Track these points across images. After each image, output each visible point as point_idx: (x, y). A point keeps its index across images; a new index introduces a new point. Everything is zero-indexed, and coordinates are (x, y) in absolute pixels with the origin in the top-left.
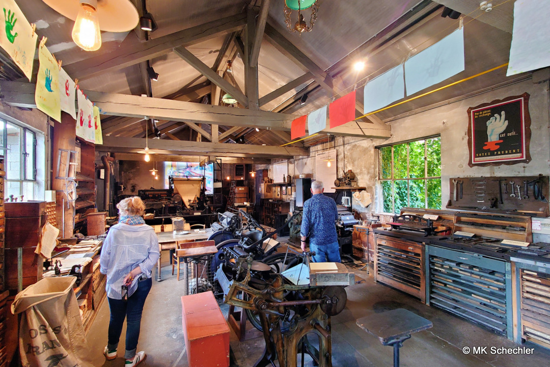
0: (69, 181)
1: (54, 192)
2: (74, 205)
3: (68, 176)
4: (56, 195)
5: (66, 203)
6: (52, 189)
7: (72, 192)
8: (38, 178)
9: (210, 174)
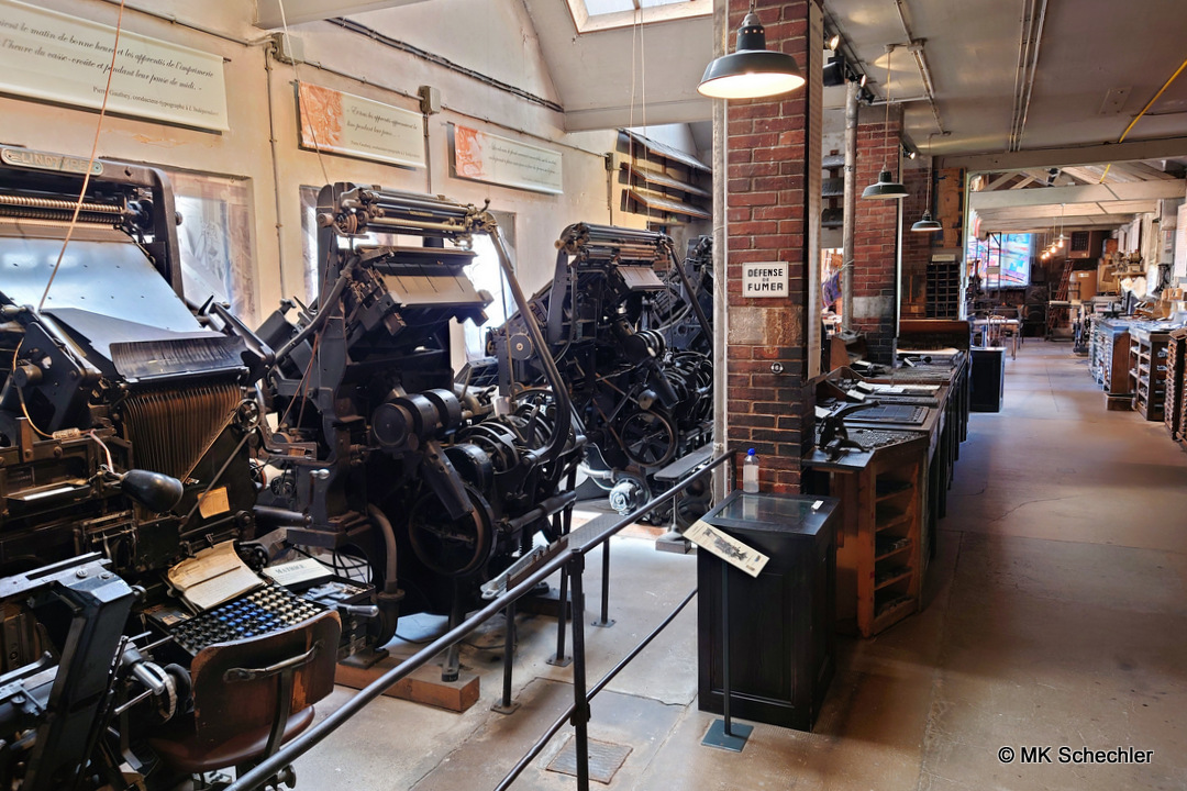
9: (1024, 249)
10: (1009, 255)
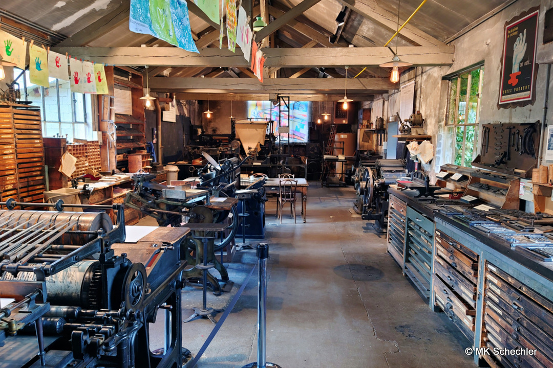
0: (111, 124)
1: (100, 133)
2: (115, 144)
3: (110, 119)
4: (103, 135)
5: (109, 143)
6: (99, 130)
7: (113, 134)
8: (88, 120)
9: (305, 116)
10: (295, 119)
